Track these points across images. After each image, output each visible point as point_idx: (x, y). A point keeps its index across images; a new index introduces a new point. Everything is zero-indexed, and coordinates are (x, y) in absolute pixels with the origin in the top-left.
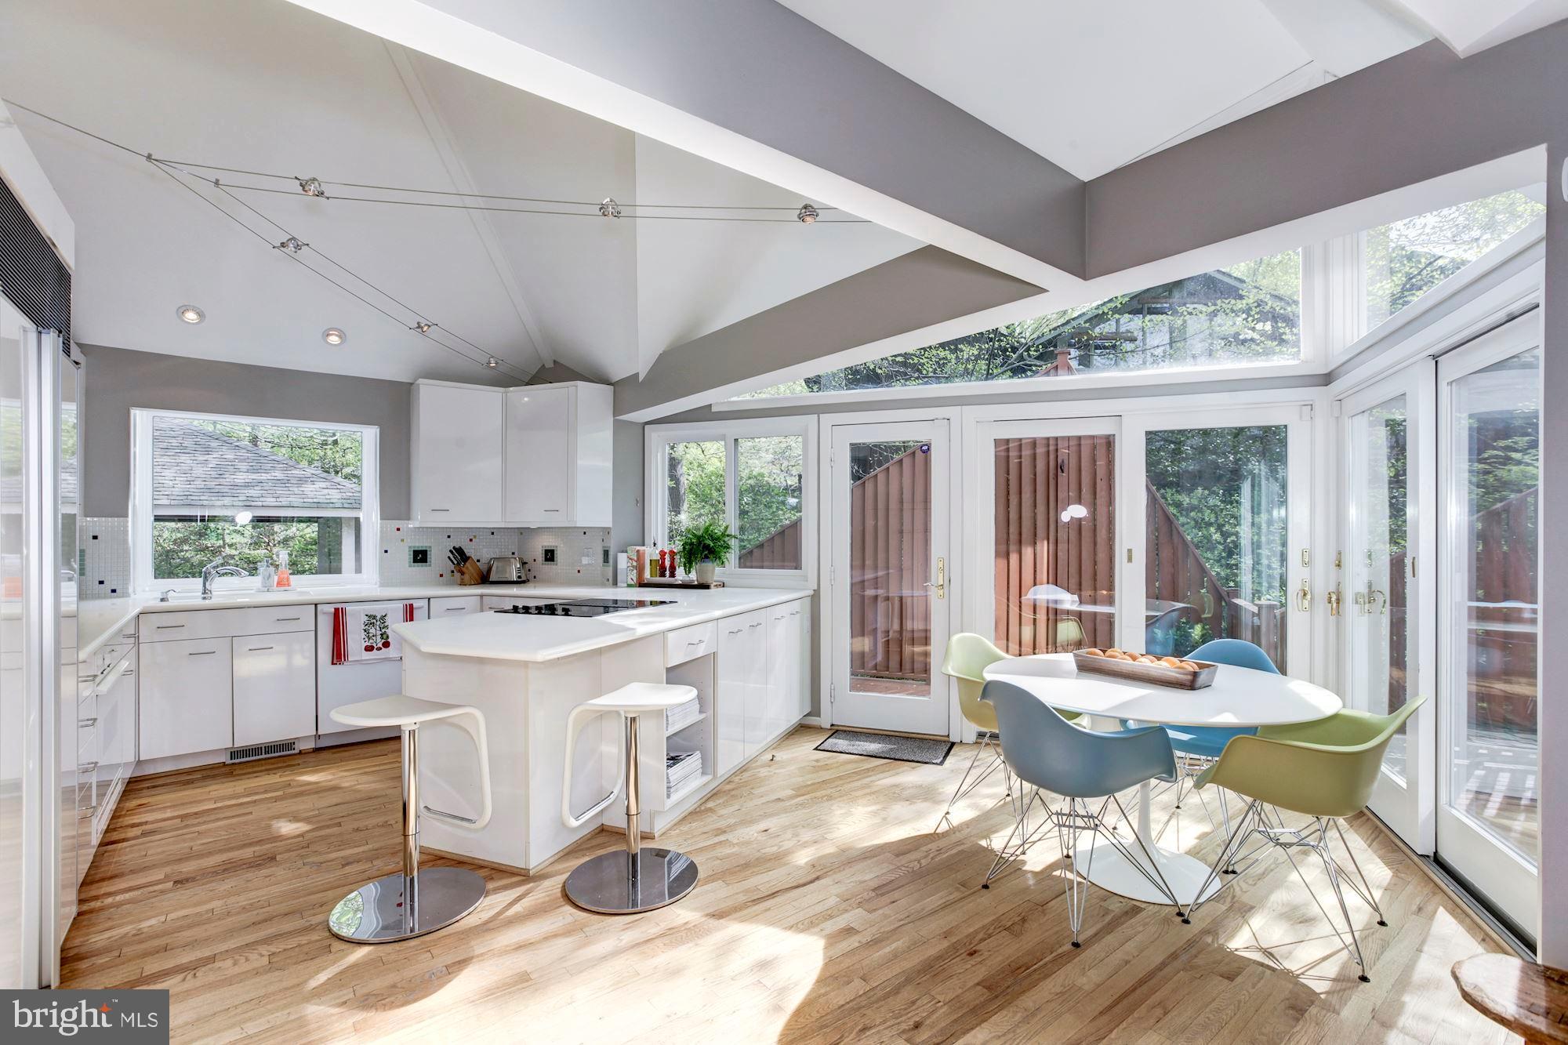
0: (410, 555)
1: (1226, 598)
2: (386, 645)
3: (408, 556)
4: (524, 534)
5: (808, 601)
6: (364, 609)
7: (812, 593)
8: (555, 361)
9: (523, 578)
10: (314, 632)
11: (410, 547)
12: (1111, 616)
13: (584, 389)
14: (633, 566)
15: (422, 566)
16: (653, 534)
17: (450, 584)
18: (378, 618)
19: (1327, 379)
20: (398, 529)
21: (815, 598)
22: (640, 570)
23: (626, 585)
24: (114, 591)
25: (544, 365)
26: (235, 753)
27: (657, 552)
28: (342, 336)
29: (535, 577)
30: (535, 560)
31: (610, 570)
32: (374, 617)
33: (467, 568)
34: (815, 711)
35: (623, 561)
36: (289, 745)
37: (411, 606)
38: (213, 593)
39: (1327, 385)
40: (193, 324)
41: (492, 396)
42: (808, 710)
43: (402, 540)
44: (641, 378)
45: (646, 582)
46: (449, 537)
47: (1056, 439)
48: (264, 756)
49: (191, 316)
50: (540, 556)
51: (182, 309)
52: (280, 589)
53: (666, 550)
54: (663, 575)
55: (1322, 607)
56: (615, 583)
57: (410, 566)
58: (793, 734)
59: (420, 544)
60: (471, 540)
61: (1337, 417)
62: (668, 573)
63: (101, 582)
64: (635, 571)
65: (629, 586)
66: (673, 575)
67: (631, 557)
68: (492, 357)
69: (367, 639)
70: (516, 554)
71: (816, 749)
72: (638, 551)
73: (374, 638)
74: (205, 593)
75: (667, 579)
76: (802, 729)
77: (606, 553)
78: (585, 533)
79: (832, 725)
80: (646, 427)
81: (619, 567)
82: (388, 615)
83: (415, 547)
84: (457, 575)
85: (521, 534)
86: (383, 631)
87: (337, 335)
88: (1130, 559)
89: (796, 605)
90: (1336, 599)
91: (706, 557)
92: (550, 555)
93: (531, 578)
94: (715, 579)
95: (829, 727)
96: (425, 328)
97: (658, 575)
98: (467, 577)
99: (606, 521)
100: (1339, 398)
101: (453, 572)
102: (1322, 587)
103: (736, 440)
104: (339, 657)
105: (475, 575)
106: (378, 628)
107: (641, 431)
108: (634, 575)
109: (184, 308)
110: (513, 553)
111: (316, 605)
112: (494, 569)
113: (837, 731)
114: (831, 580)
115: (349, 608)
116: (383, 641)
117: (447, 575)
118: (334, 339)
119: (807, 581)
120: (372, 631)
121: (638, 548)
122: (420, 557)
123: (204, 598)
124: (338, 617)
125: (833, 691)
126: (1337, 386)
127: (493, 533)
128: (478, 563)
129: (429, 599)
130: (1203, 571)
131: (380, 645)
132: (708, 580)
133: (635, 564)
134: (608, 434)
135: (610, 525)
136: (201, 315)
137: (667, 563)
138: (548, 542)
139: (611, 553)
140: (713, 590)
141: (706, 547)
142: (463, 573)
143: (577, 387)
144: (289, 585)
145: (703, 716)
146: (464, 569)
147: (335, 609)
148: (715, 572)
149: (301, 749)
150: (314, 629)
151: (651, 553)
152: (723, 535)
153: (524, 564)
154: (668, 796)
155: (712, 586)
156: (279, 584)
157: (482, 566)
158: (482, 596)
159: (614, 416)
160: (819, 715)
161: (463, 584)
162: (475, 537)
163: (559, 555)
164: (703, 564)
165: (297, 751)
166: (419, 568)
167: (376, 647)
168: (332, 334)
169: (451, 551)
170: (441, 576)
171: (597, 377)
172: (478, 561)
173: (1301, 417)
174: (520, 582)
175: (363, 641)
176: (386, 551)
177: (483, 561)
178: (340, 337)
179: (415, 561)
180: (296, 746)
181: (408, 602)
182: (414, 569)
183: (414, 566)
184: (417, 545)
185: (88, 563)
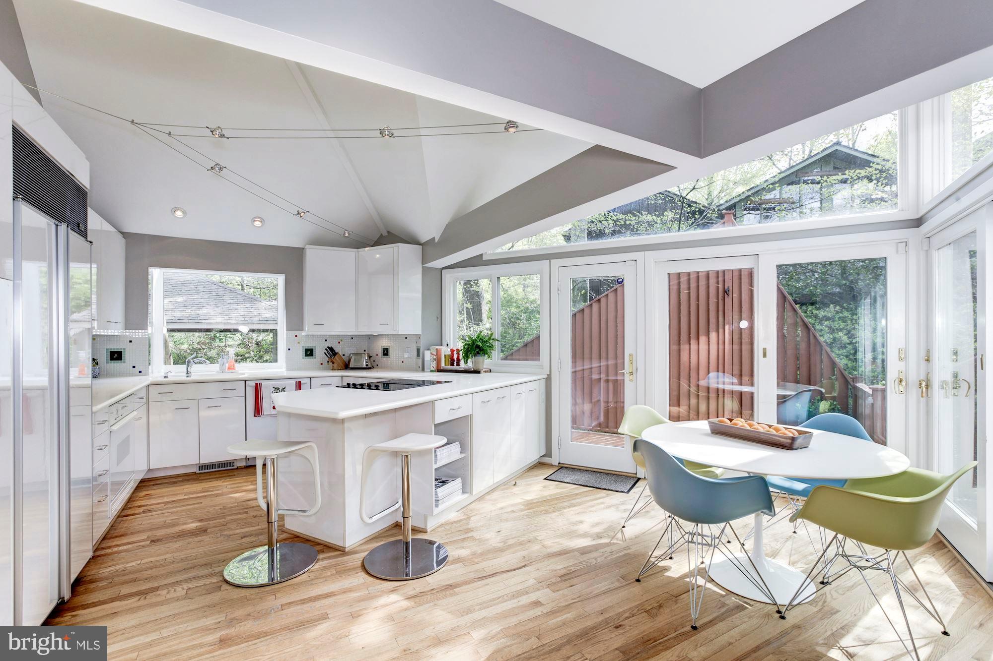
0: (303, 351)
1: (852, 383)
3: (302, 353)
4: (371, 339)
5: (543, 382)
6: (272, 384)
7: (546, 376)
8: (388, 232)
9: (369, 366)
10: (244, 398)
11: (303, 347)
12: (752, 394)
13: (404, 248)
14: (434, 359)
15: (310, 358)
16: (447, 338)
17: (326, 369)
18: (280, 390)
19: (918, 222)
20: (296, 336)
21: (548, 379)
22: (438, 361)
23: (429, 371)
24: (140, 372)
25: (382, 234)
26: (201, 467)
27: (449, 350)
28: (262, 221)
29: (377, 365)
30: (377, 355)
31: (420, 361)
32: (278, 389)
33: (336, 360)
34: (548, 454)
35: (428, 356)
36: (231, 463)
37: (300, 382)
38: (192, 374)
39: (918, 227)
40: (181, 218)
41: (350, 254)
42: (543, 453)
43: (299, 343)
44: (436, 241)
45: (442, 369)
46: (326, 340)
47: (724, 271)
48: (217, 469)
49: (179, 214)
50: (380, 352)
51: (175, 210)
52: (229, 371)
53: (455, 349)
54: (452, 364)
55: (914, 392)
56: (423, 370)
57: (303, 358)
58: (532, 469)
59: (309, 345)
60: (339, 342)
61: (927, 250)
62: (455, 363)
63: (134, 367)
64: (435, 362)
65: (432, 371)
66: (458, 364)
67: (433, 353)
68: (347, 230)
70: (366, 351)
71: (545, 479)
72: (437, 349)
74: (188, 373)
75: (455, 367)
76: (540, 465)
77: (418, 350)
78: (406, 338)
79: (559, 463)
80: (444, 271)
81: (425, 359)
82: (287, 388)
83: (306, 347)
84: (331, 363)
85: (369, 338)
87: (259, 221)
88: (765, 355)
89: (534, 385)
90: (926, 385)
91: (478, 353)
92: (386, 352)
93: (375, 366)
94: (485, 367)
95: (557, 465)
96: (302, 214)
97: (450, 364)
98: (335, 365)
99: (418, 330)
100: (928, 236)
101: (328, 362)
102: (914, 374)
103: (498, 278)
104: (258, 412)
105: (341, 364)
107: (440, 273)
108: (434, 364)
109: (175, 209)
110: (365, 351)
111: (245, 381)
112: (352, 360)
113: (562, 467)
114: (558, 368)
115: (264, 383)
117: (325, 363)
118: (258, 224)
119: (543, 369)
121: (437, 347)
122: (309, 352)
123: (188, 376)
124: (258, 389)
125: (559, 441)
126: (925, 228)
127: (352, 338)
128: (343, 357)
129: (311, 378)
130: (833, 364)
132: (480, 368)
133: (435, 357)
134: (419, 276)
135: (420, 333)
136: (184, 213)
137: (455, 357)
138: (385, 343)
139: (421, 351)
140: (482, 375)
141: (478, 347)
142: (333, 363)
143: (398, 247)
144: (234, 369)
145: (463, 455)
146: (334, 360)
147: (256, 384)
148: (485, 362)
149: (238, 466)
150: (244, 395)
151: (445, 351)
152: (490, 339)
153: (370, 357)
154: (437, 506)
155: (482, 371)
156: (229, 368)
157: (345, 359)
158: (342, 377)
159: (423, 264)
160: (550, 456)
161: (333, 369)
162: (342, 340)
163: (391, 352)
164: (476, 358)
165: (235, 467)
166: (309, 360)
168: (256, 221)
169: (326, 349)
170: (322, 364)
171: (411, 240)
172: (344, 355)
173: (897, 252)
174: (367, 368)
176: (289, 349)
177: (347, 355)
178: (261, 222)
179: (306, 355)
180: (235, 464)
181: (298, 380)
182: (305, 360)
183: (306, 358)
184: (307, 345)
185: (126, 356)
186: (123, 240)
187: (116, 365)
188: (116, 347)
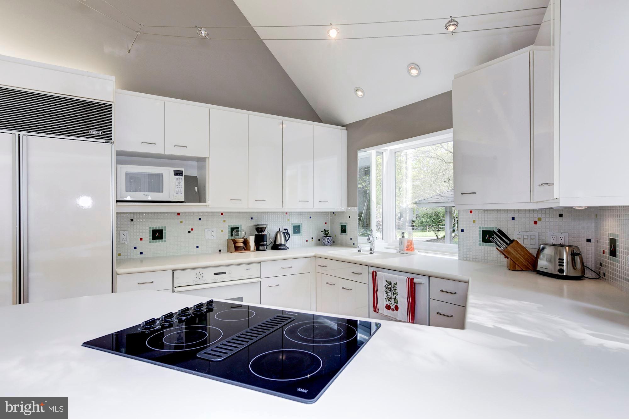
0: (479, 234)
2: (397, 308)
3: (478, 236)
4: (598, 217)
6: (384, 275)
11: (480, 228)
15: (489, 246)
18: (393, 284)
20: (471, 212)
24: (354, 244)
28: (417, 67)
30: (604, 253)
32: (390, 284)
37: (412, 279)
40: (360, 97)
43: (474, 221)
46: (513, 219)
49: (360, 93)
50: (607, 246)
57: (480, 245)
59: (488, 226)
60: (535, 223)
63: (351, 239)
69: (387, 300)
73: (391, 300)
74: (371, 250)
82: (398, 284)
83: (483, 227)
85: (596, 216)
86: (395, 296)
92: (613, 247)
104: (375, 308)
106: (392, 294)
111: (368, 266)
112: (541, 256)
115: (379, 273)
116: (395, 304)
118: (414, 72)
120: (390, 294)
122: (487, 237)
123: (371, 253)
124: (374, 278)
127: (561, 216)
128: (529, 249)
129: (429, 277)
131: (394, 307)
136: (363, 91)
138: (612, 228)
142: (505, 257)
144: (412, 250)
147: (373, 271)
153: (574, 255)
156: (407, 249)
162: (540, 219)
163: (619, 248)
166: (487, 247)
167: (391, 308)
168: (412, 69)
175: (385, 300)
176: (462, 230)
179: (484, 240)
181: (411, 276)
182: (483, 247)
183: (483, 245)
184: (486, 226)
185: (348, 229)
186: (345, 132)
187: (343, 236)
188: (343, 222)
